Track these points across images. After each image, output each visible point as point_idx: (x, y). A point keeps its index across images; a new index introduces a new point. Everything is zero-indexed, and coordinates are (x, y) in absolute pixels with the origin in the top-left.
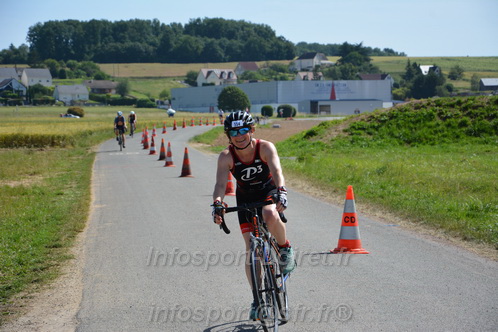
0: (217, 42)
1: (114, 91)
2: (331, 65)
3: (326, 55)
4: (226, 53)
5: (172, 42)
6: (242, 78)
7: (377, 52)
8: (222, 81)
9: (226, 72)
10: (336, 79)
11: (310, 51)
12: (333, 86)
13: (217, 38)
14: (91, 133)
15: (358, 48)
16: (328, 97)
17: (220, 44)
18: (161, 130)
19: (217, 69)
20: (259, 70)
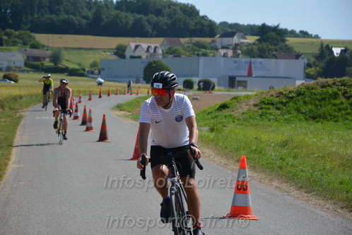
0: (145, 18)
1: (48, 60)
2: (250, 44)
3: (246, 34)
4: (154, 29)
5: (104, 17)
6: (167, 53)
7: (293, 33)
8: (148, 54)
9: (153, 46)
10: (254, 57)
11: (231, 30)
12: (250, 63)
13: (146, 14)
14: (21, 97)
15: (275, 29)
16: (246, 73)
17: (148, 21)
18: (87, 97)
19: (144, 43)
20: (182, 46)
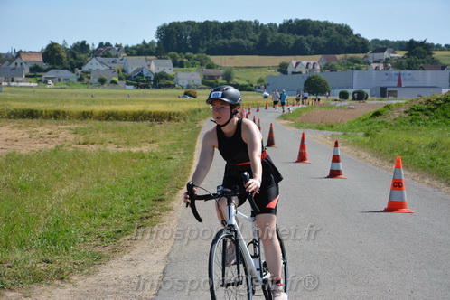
0: (305, 38)
1: (221, 78)
2: (399, 58)
3: (395, 49)
4: (312, 48)
5: (269, 39)
6: (324, 68)
7: (438, 47)
8: (308, 70)
9: (312, 63)
10: (403, 69)
11: (381, 46)
12: (400, 75)
13: (305, 35)
15: (423, 44)
16: (396, 84)
17: (307, 40)
18: (256, 109)
19: (304, 61)
20: (338, 61)
